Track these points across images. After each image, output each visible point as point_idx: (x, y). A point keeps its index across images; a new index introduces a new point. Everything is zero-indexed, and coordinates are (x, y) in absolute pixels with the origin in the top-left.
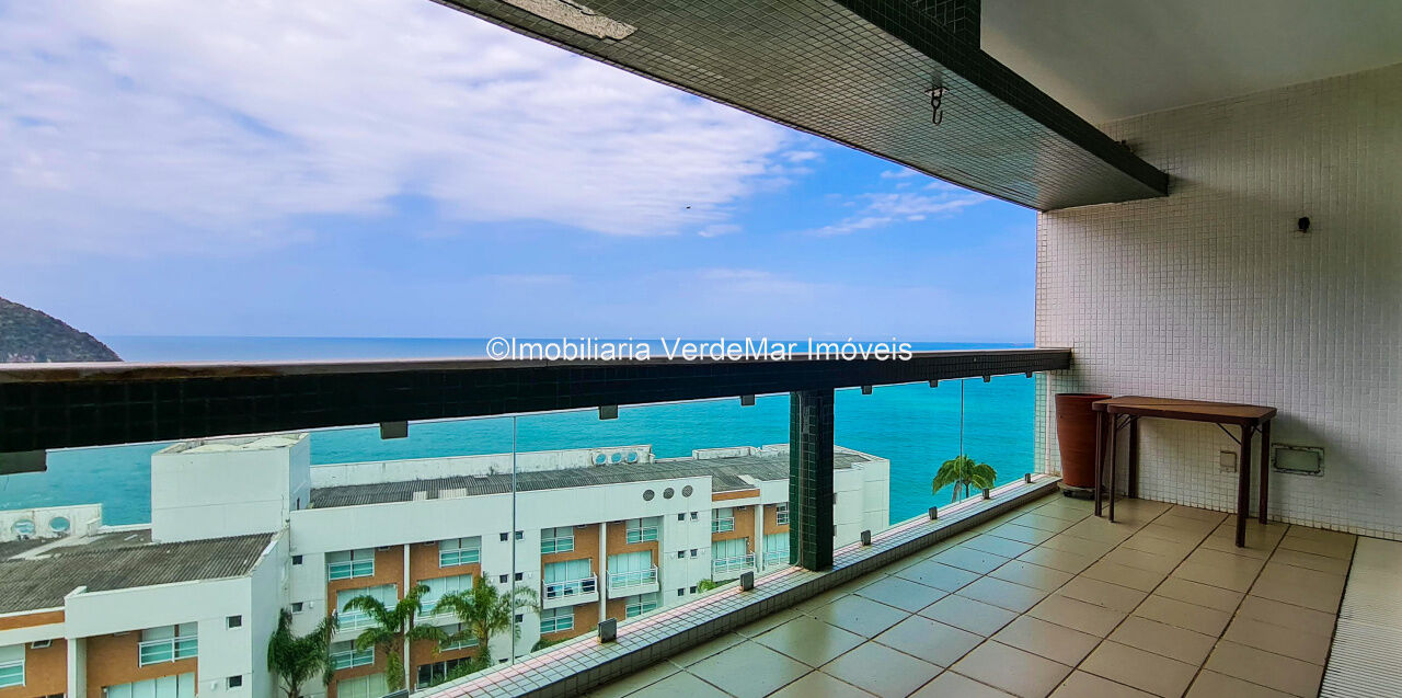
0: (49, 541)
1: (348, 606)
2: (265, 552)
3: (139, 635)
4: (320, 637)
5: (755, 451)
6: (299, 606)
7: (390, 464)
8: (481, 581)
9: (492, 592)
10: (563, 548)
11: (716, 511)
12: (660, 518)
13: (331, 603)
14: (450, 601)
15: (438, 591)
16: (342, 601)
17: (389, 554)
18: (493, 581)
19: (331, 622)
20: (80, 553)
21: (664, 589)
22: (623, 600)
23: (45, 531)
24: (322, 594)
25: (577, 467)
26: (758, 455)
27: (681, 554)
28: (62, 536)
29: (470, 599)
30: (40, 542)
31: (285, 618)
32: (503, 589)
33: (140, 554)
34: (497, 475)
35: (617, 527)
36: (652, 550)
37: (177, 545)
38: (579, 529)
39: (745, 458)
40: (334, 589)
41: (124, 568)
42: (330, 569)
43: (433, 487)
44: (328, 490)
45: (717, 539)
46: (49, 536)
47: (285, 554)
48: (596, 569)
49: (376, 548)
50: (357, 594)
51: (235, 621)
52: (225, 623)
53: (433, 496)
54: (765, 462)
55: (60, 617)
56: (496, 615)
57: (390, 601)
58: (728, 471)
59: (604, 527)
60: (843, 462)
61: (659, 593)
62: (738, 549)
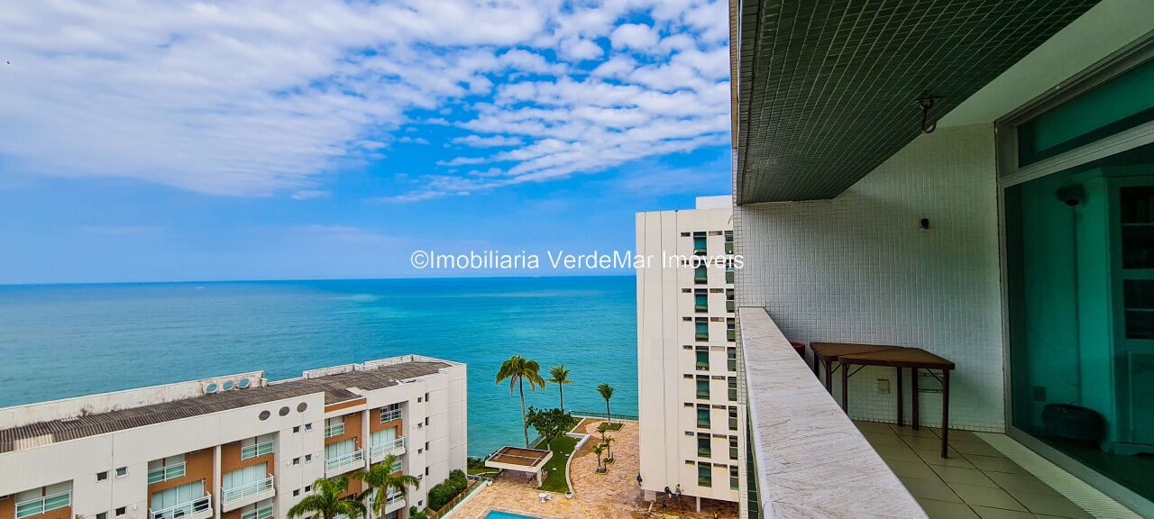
5: (359, 367)
10: (173, 474)
11: (328, 421)
12: (275, 435)
21: (281, 492)
22: (238, 510)
25: (186, 397)
26: (362, 370)
27: (296, 461)
34: (91, 416)
35: (231, 448)
36: (269, 462)
38: (190, 456)
39: (350, 374)
45: (329, 443)
48: (209, 487)
54: (369, 374)
58: (338, 386)
59: (219, 451)
60: (431, 369)
61: (275, 498)
62: (346, 450)
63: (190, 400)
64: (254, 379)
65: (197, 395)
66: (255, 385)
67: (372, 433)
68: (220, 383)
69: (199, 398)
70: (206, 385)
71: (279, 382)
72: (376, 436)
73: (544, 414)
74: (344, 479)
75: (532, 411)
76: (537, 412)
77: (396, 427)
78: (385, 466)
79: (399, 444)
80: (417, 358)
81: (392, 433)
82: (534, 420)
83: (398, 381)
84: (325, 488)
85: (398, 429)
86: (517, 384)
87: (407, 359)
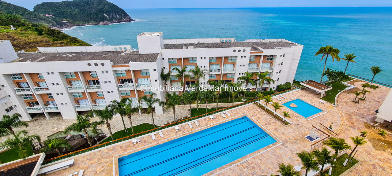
1: (173, 69)
2: (158, 57)
3: (140, 70)
4: (168, 74)
5: (262, 41)
6: (164, 68)
7: (178, 40)
8: (197, 67)
9: (199, 70)
10: (214, 61)
11: (251, 56)
12: (236, 57)
13: (170, 68)
14: (191, 71)
15: (189, 68)
16: (172, 68)
17: (179, 59)
18: (200, 67)
19: (170, 72)
20: (129, 55)
21: (236, 72)
22: (226, 74)
24: (168, 66)
26: (263, 42)
27: (241, 65)
28: (126, 51)
29: (195, 70)
31: (162, 70)
32: (201, 69)
33: (138, 56)
34: (199, 44)
35: (226, 58)
36: (234, 64)
37: (143, 54)
38: (217, 58)
39: (259, 42)
40: (170, 65)
41: (136, 58)
42: (169, 61)
43: (187, 46)
44: (167, 45)
45: (250, 63)
46: (124, 51)
47: (161, 58)
48: (221, 67)
49: (177, 58)
50: (174, 67)
51: (155, 70)
52: (153, 70)
53: (187, 48)
54: (265, 44)
55: (129, 66)
56: (200, 74)
57: (180, 70)
58: (255, 46)
59: (223, 58)
60: (288, 45)
61: (235, 74)
62: (255, 66)
63: (218, 43)
64: (233, 40)
65: (219, 42)
66: (233, 42)
67: (263, 63)
68: (225, 40)
69: (220, 43)
70: (221, 40)
71: (239, 42)
72: (264, 64)
73: (334, 72)
74: (253, 74)
75: (328, 70)
76: (331, 71)
77: (271, 63)
78: (265, 74)
79: (271, 68)
80: (284, 40)
81: (269, 64)
82: (328, 74)
83: (275, 48)
84: (247, 75)
85: (271, 64)
86: (325, 58)
87: (280, 40)
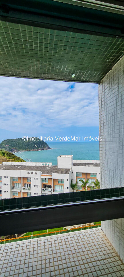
0: (48, 167)
1: (79, 181)
2: (70, 171)
3: (58, 179)
4: (76, 184)
6: (73, 179)
7: (82, 161)
8: (97, 180)
13: (77, 180)
14: (92, 183)
15: (90, 181)
17: (83, 174)
18: (99, 181)
20: (51, 169)
23: (47, 165)
24: (76, 178)
29: (96, 183)
30: (47, 167)
31: (72, 181)
33: (57, 169)
34: (97, 164)
37: (60, 169)
41: (56, 171)
42: (76, 175)
43: (89, 165)
44: (75, 164)
50: (80, 179)
51: (68, 180)
52: (66, 180)
53: (89, 166)
55: (51, 176)
57: (85, 182)
